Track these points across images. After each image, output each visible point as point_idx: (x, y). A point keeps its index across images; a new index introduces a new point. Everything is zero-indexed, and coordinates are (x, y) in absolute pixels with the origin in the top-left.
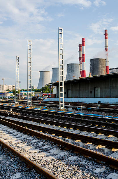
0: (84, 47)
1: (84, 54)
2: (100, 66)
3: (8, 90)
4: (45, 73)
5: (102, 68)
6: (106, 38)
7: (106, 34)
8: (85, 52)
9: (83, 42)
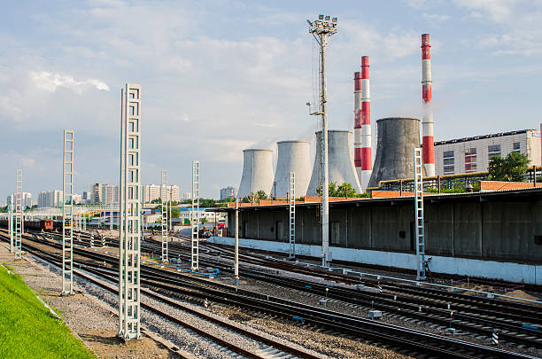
0: (368, 81)
1: (368, 101)
2: (404, 139)
3: (156, 201)
4: (259, 156)
5: (408, 145)
6: (425, 57)
7: (424, 47)
8: (368, 96)
9: (364, 66)
